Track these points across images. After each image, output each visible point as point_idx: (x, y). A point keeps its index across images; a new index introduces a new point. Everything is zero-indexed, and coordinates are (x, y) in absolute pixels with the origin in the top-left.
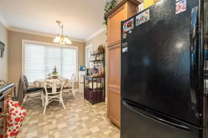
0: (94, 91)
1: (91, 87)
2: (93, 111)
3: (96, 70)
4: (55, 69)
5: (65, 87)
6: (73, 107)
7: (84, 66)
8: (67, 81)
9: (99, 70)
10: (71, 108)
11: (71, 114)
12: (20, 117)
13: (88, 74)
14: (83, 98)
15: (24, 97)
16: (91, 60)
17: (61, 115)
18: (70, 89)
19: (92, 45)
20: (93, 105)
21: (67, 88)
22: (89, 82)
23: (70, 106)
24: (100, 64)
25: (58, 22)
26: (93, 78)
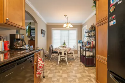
0: (87, 58)
1: (85, 55)
2: (85, 72)
3: (89, 43)
4: (65, 42)
5: (69, 52)
6: (73, 65)
7: (81, 40)
8: (70, 49)
9: (91, 43)
10: (72, 66)
11: (71, 70)
12: (41, 66)
13: (83, 46)
14: (80, 61)
15: (51, 55)
16: (85, 36)
17: (65, 69)
18: (72, 54)
19: (86, 26)
20: (86, 67)
21: (70, 53)
22: (84, 51)
23: (71, 64)
24: (91, 39)
25: (65, 15)
26: (86, 48)
